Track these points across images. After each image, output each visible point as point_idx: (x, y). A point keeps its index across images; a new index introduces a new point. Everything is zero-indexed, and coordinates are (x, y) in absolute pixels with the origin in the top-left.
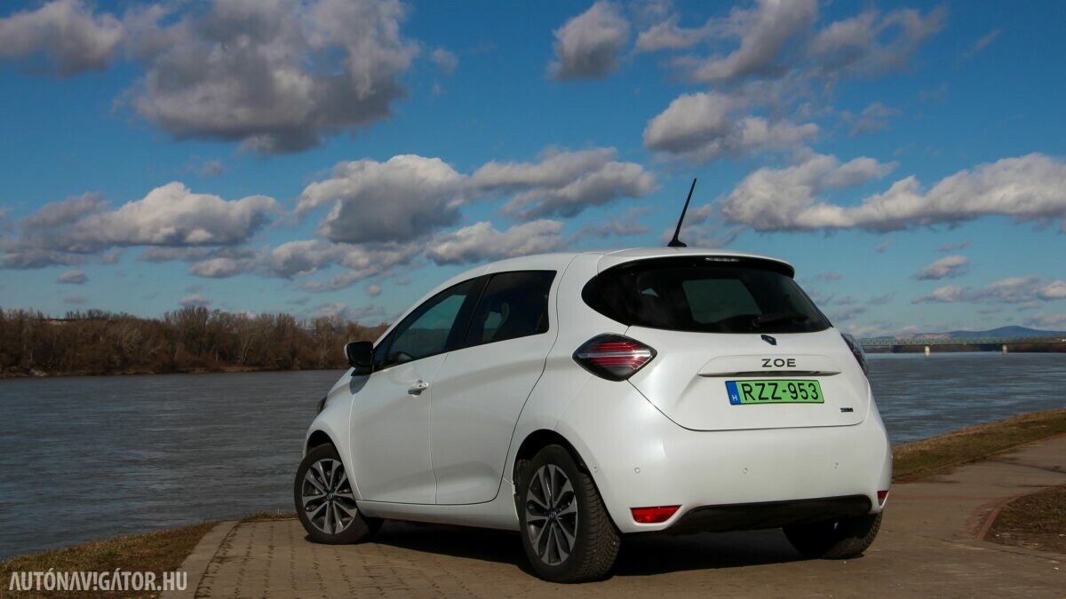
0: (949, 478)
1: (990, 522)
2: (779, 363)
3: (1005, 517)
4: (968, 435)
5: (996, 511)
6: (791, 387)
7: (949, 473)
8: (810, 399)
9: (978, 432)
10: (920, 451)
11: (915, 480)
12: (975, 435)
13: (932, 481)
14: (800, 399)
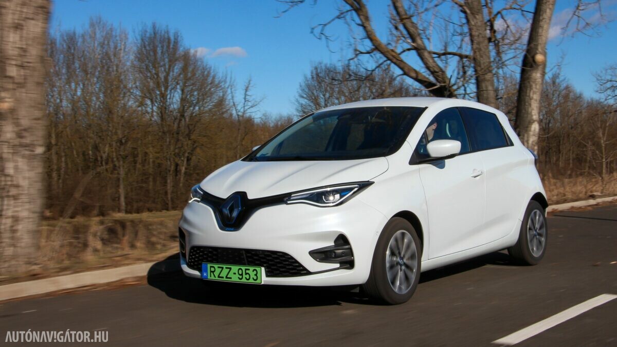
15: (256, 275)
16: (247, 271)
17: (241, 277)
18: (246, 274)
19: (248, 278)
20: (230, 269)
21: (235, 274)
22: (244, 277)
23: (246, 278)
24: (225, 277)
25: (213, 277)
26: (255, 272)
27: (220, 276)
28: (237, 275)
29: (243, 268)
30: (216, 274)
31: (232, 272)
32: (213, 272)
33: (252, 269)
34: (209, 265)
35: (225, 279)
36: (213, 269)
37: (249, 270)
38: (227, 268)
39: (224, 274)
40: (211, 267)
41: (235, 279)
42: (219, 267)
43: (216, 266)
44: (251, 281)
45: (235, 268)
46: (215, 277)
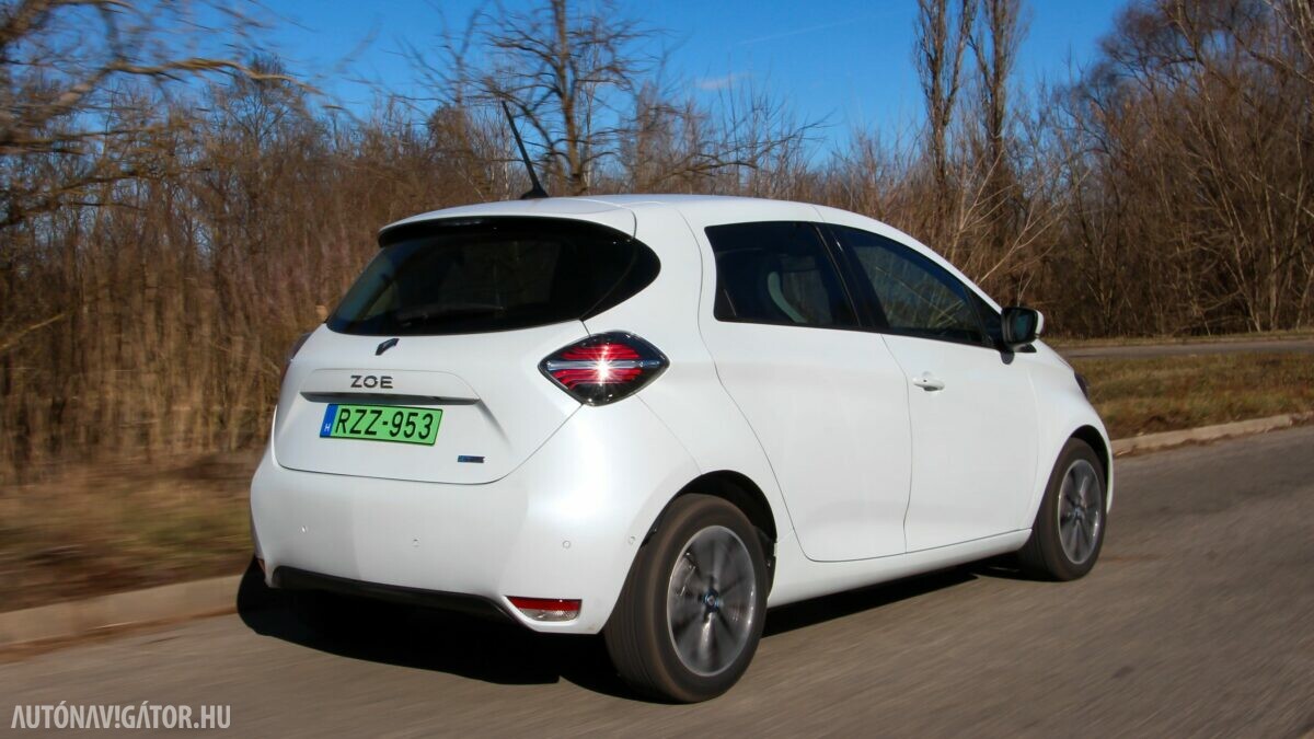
2: (370, 382)
6: (398, 417)
8: (415, 438)
14: (401, 436)
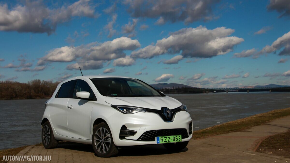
0: (249, 130)
1: (259, 145)
3: (263, 144)
4: (257, 117)
5: (261, 141)
7: (250, 129)
9: (260, 116)
10: (242, 122)
11: (239, 131)
12: (259, 117)
13: (244, 131)
15: (180, 138)
16: (177, 138)
17: (174, 140)
18: (176, 138)
19: (177, 140)
20: (170, 137)
21: (172, 139)
22: (175, 140)
23: (176, 140)
24: (167, 141)
25: (162, 142)
26: (179, 137)
27: (165, 141)
28: (173, 140)
29: (175, 136)
30: (164, 140)
31: (170, 138)
32: (162, 140)
33: (178, 136)
34: (160, 138)
35: (167, 142)
36: (162, 139)
37: (177, 137)
38: (168, 137)
39: (167, 140)
40: (161, 138)
41: (172, 141)
42: (165, 138)
43: (163, 137)
44: (178, 141)
45: (172, 137)
46: (163, 142)
